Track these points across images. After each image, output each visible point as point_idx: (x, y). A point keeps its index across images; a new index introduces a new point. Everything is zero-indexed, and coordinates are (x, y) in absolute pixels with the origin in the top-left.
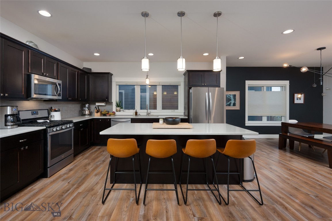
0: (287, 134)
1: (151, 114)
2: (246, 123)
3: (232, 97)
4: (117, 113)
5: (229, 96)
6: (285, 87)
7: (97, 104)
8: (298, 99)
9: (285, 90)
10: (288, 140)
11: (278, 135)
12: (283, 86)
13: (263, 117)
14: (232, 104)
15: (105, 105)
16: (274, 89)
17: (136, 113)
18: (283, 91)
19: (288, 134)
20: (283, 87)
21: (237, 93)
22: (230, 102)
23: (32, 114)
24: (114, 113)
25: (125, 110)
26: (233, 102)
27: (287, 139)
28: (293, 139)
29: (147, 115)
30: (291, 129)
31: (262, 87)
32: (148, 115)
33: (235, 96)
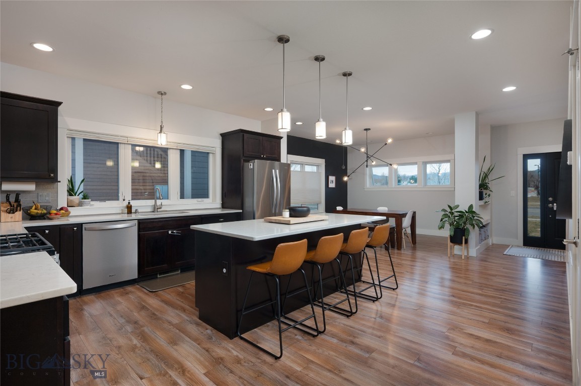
4: (73, 211)
8: (332, 182)
12: (318, 166)
15: (35, 189)
16: (308, 169)
17: (130, 209)
24: (66, 210)
32: (156, 212)
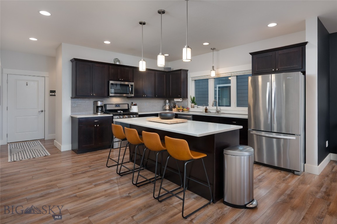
1: (221, 112)
4: (191, 110)
7: (176, 100)
15: (181, 101)
17: (206, 110)
23: (116, 107)
24: (188, 109)
25: (199, 107)
29: (216, 113)
32: (218, 113)
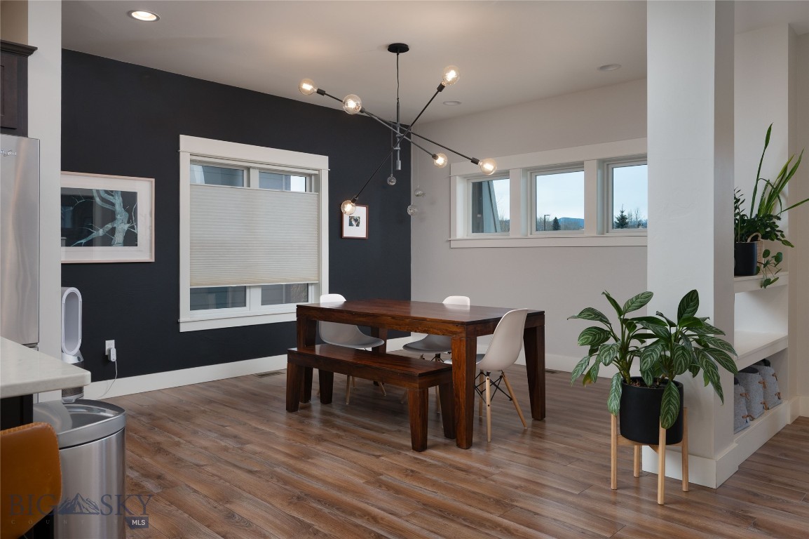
0: (314, 350)
2: (182, 319)
3: (118, 201)
5: (103, 200)
6: (318, 177)
8: (353, 222)
9: (318, 189)
10: (316, 372)
11: (285, 356)
12: (310, 175)
13: (248, 291)
14: (119, 237)
18: (311, 191)
19: (318, 347)
20: (313, 177)
21: (144, 189)
22: (109, 226)
26: (126, 227)
27: (314, 369)
28: (329, 366)
30: (327, 330)
31: (245, 172)
33: (130, 200)
